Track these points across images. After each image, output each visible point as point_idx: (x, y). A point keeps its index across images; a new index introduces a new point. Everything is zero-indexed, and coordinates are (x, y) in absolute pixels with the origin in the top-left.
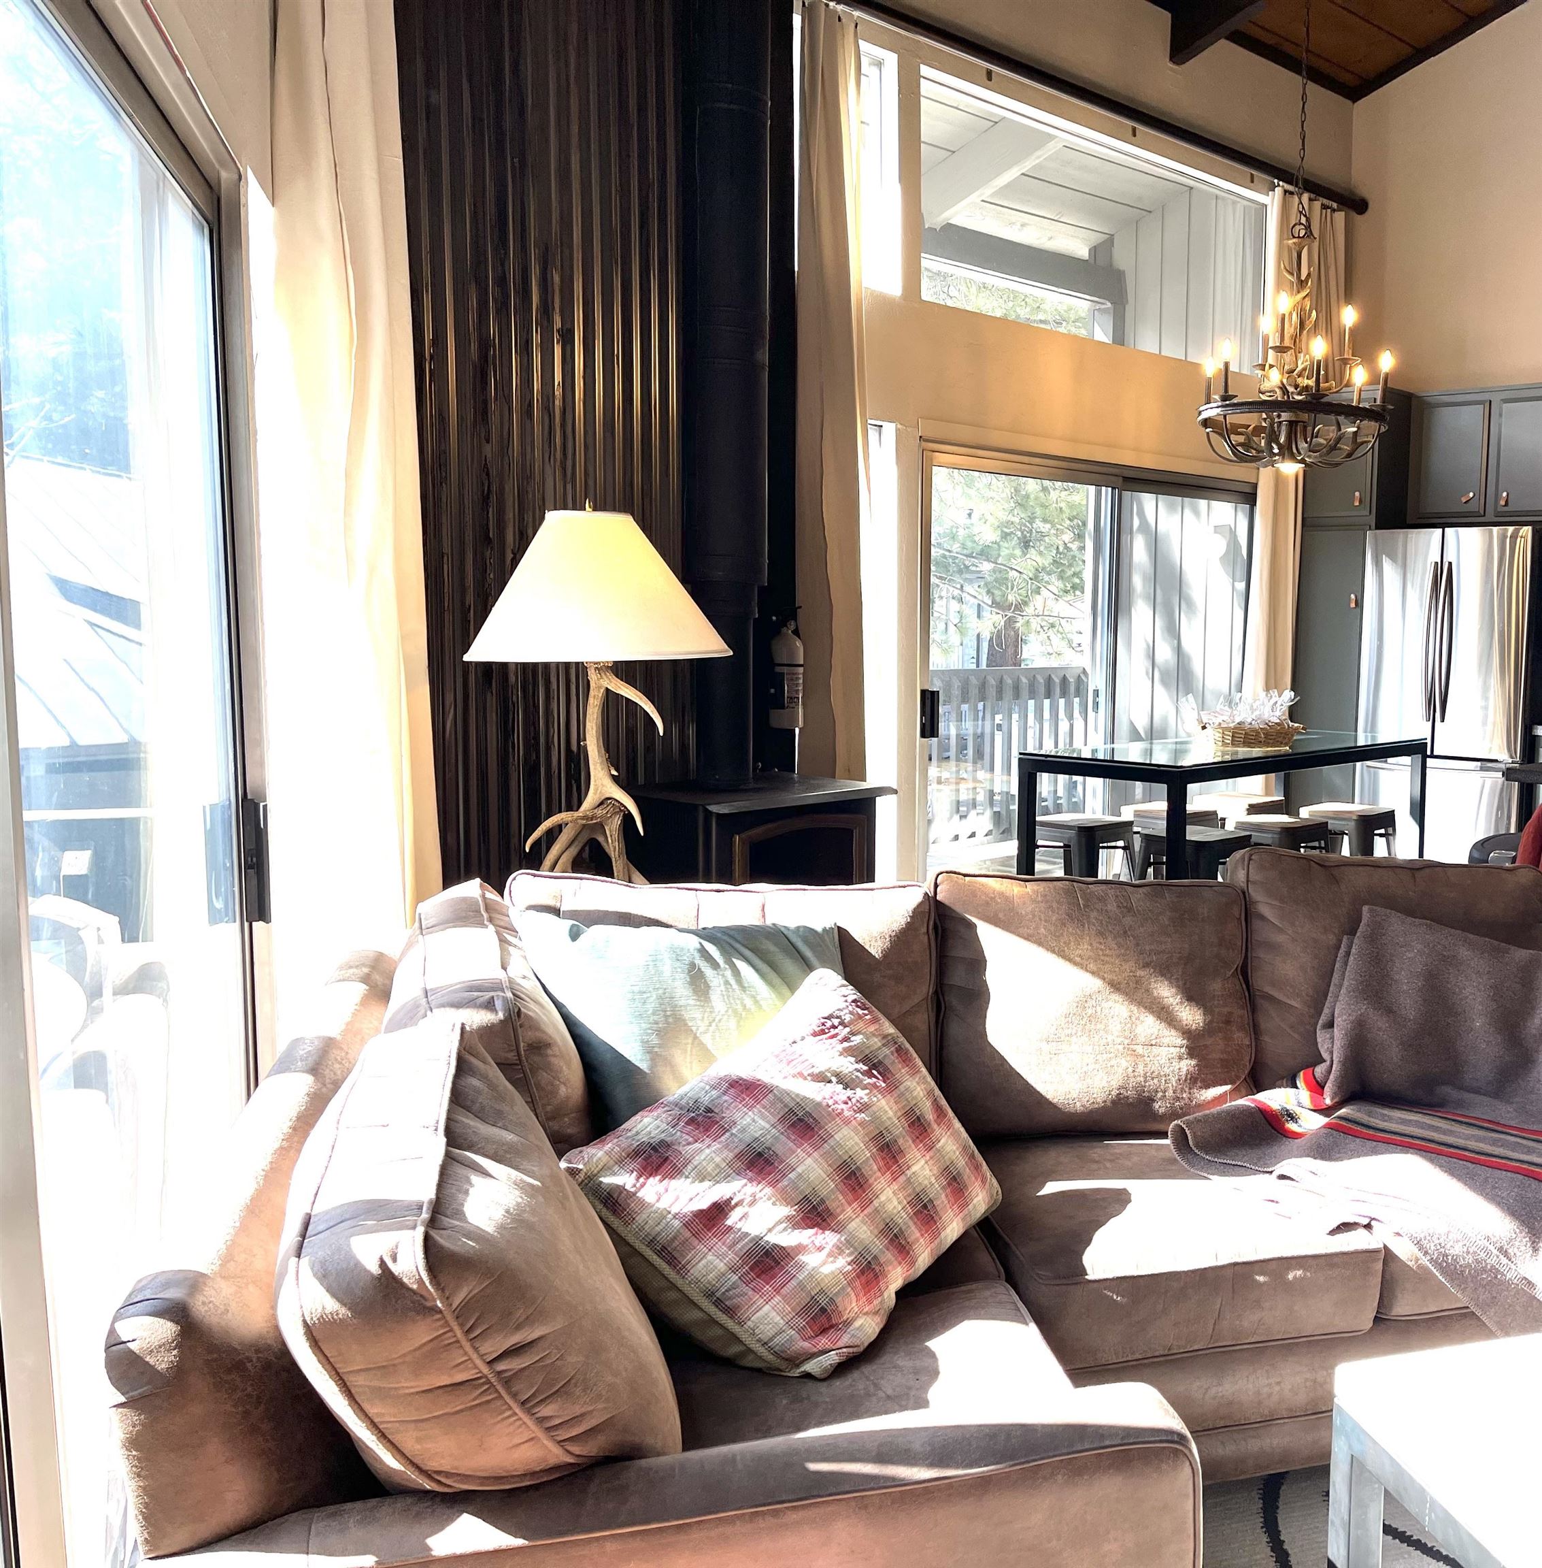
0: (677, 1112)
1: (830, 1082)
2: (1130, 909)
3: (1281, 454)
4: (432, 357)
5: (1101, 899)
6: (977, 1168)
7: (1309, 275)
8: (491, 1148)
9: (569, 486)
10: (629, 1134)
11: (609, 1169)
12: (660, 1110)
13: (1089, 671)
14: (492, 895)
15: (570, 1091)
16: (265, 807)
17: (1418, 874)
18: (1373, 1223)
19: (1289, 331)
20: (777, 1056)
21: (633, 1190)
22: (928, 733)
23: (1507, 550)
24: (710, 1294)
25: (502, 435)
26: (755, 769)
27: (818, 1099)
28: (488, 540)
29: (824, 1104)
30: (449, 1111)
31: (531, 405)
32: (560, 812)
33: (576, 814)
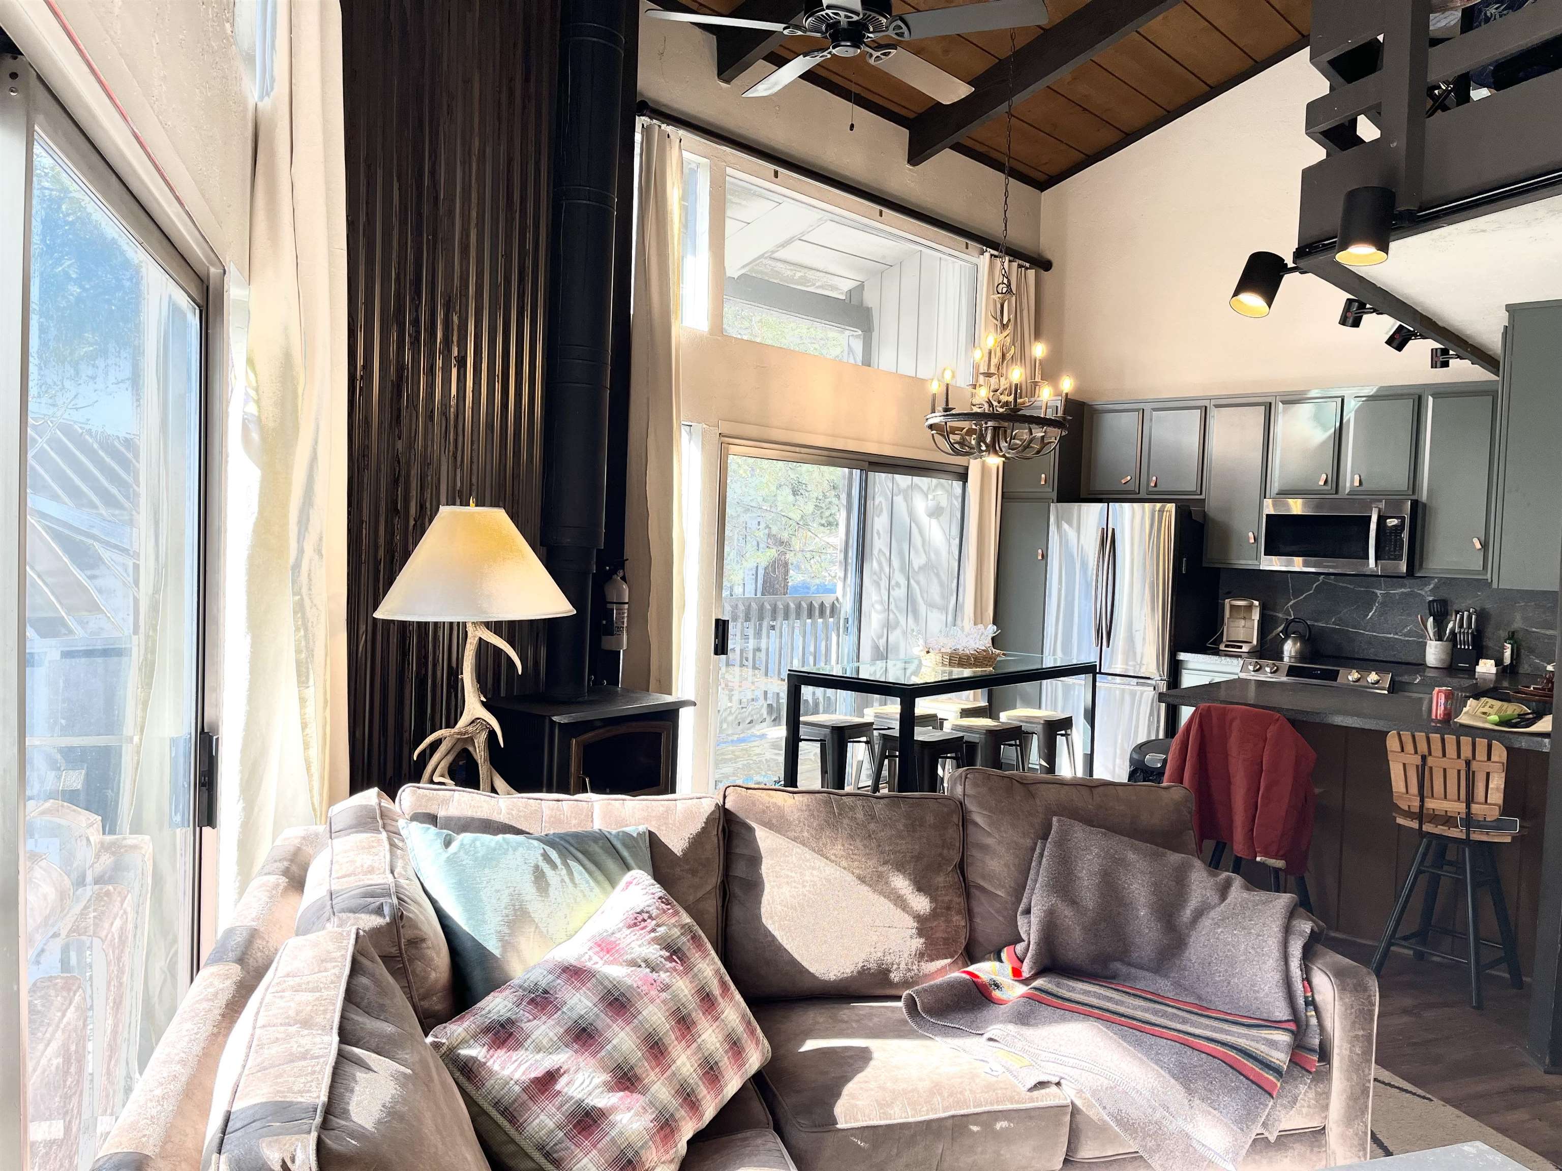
0: (520, 993)
1: (640, 966)
2: (873, 817)
3: (987, 450)
4: (362, 377)
5: (852, 809)
6: (752, 1032)
7: (1009, 320)
8: (373, 1043)
9: (458, 471)
10: (483, 1012)
11: (467, 1042)
12: (507, 992)
13: (841, 599)
14: (386, 802)
15: (438, 975)
16: (217, 739)
17: (1096, 791)
18: (1062, 1081)
19: (995, 361)
20: (599, 946)
21: (484, 1060)
22: (719, 651)
23: (1157, 520)
24: (541, 1148)
25: (411, 437)
26: (589, 680)
27: (629, 982)
28: (396, 511)
29: (635, 986)
30: (344, 1010)
31: (432, 411)
32: (441, 728)
33: (453, 731)
